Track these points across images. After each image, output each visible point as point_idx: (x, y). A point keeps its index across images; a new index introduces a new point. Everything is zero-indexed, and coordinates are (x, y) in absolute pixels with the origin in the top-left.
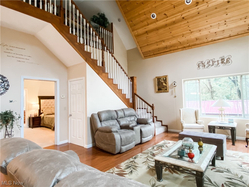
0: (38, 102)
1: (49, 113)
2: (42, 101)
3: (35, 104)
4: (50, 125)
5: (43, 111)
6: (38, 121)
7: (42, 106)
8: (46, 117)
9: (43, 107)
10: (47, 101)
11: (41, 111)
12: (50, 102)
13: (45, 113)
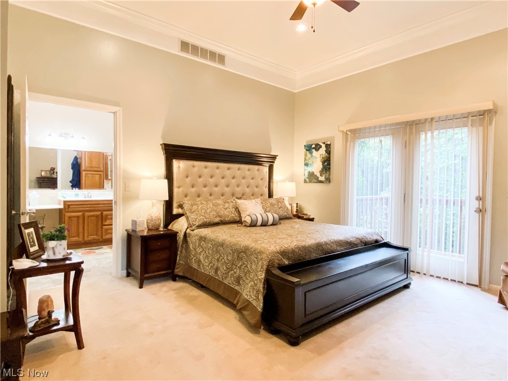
0: (163, 171)
1: (207, 220)
2: (179, 165)
3: (151, 178)
4: (226, 282)
5: (186, 207)
6: (164, 255)
7: (179, 187)
8: (202, 239)
9: (181, 189)
10: (195, 169)
11: (175, 205)
12: (206, 171)
13: (192, 217)
